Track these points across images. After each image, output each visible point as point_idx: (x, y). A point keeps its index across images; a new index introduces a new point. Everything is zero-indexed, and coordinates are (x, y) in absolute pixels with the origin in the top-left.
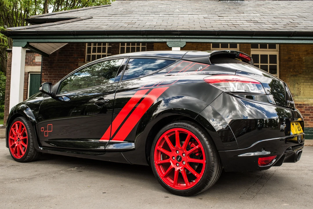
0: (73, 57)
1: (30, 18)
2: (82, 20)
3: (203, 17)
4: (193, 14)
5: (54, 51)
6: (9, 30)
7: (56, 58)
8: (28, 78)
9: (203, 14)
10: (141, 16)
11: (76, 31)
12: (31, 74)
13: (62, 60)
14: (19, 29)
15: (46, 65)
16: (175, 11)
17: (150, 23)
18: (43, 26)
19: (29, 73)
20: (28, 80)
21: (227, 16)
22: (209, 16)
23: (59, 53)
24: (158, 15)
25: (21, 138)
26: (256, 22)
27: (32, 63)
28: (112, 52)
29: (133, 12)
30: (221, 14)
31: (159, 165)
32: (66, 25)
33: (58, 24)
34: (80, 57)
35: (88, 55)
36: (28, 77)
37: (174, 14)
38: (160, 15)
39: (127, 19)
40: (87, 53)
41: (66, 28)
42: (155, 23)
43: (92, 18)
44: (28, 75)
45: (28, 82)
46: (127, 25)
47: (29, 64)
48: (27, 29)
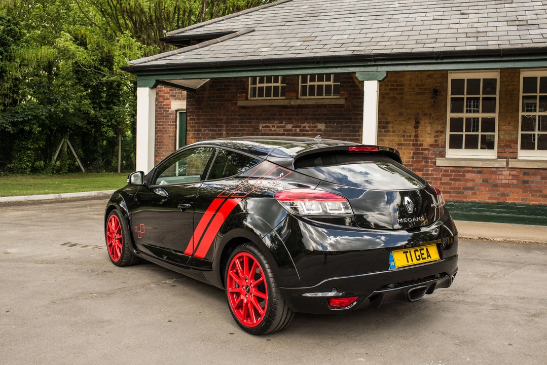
0: (229, 91)
1: (167, 36)
2: (239, 36)
3: (432, 18)
4: (419, 11)
5: (202, 84)
6: (131, 65)
7: (205, 94)
8: (176, 119)
9: (436, 10)
10: (332, 21)
11: (219, 62)
12: (180, 113)
13: (213, 97)
14: (145, 61)
15: (192, 105)
16: (391, 6)
17: (338, 37)
18: (178, 53)
19: (177, 111)
20: (176, 122)
21: (477, 11)
22: (445, 13)
23: (211, 86)
24: (358, 19)
25: (118, 236)
26: (524, 23)
27: (181, 96)
28: (287, 82)
29: (322, 14)
30: (467, 8)
31: (232, 293)
32: (212, 49)
33: (200, 48)
34: (240, 91)
35: (254, 87)
36: (176, 117)
37: (387, 13)
38: (362, 19)
39: (305, 30)
40: (251, 85)
41: (208, 56)
42: (346, 36)
43: (254, 31)
44: (176, 114)
45: (176, 126)
46: (301, 43)
47: (176, 97)
48: (156, 60)
